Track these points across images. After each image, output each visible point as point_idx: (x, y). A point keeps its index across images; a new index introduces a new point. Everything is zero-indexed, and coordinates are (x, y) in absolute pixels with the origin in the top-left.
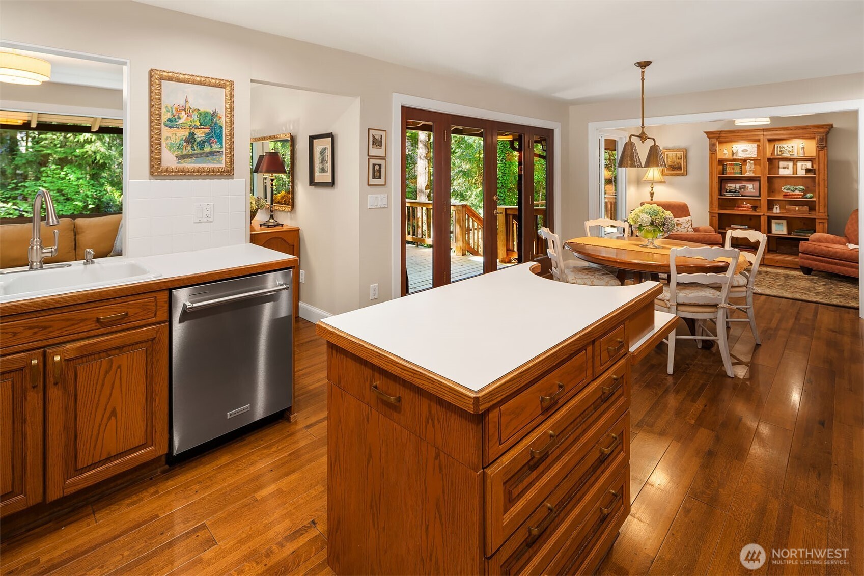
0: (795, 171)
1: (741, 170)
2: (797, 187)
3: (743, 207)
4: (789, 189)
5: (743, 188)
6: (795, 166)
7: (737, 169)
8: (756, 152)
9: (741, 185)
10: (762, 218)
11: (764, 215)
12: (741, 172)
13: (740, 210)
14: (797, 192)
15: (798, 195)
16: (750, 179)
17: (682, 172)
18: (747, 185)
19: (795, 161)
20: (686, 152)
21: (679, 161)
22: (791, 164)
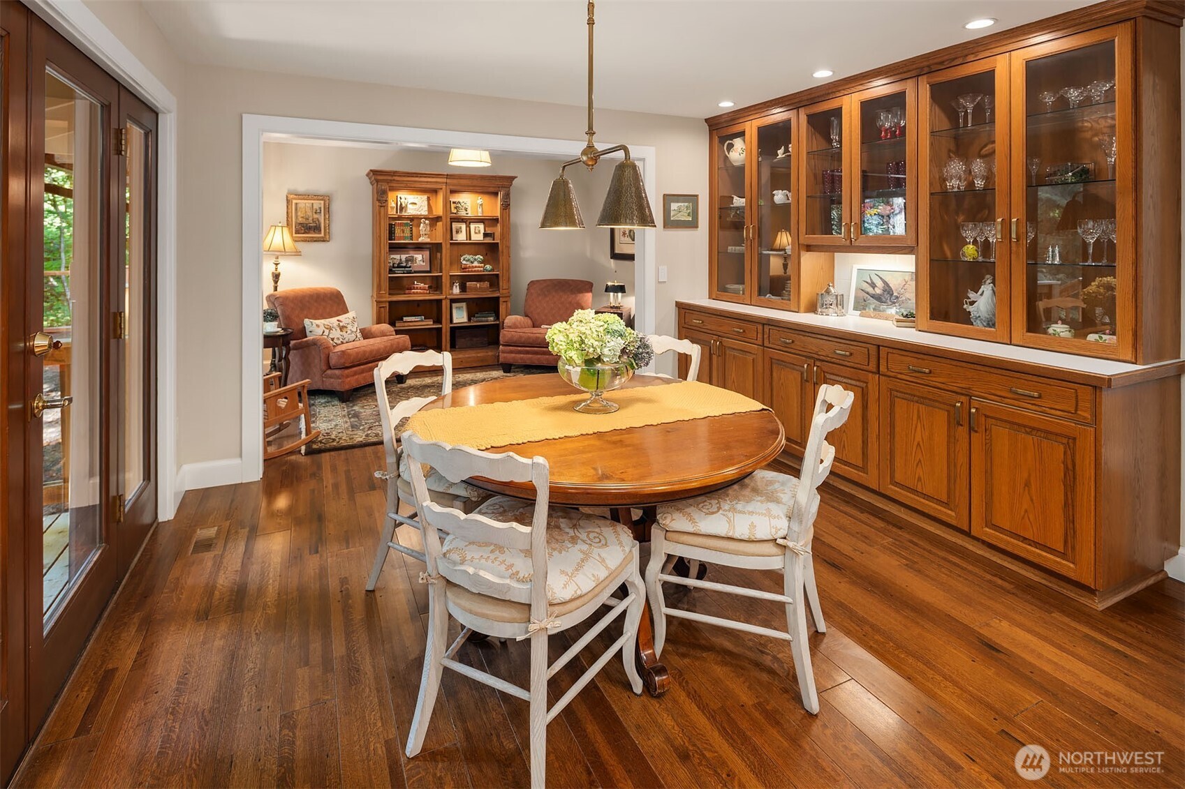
0: (469, 236)
1: (412, 234)
2: (477, 257)
3: (417, 288)
4: (468, 260)
5: (410, 260)
6: (468, 229)
7: (407, 233)
8: (426, 208)
9: (407, 256)
10: (444, 302)
11: (446, 298)
12: (412, 236)
13: (414, 293)
14: (476, 264)
15: (479, 267)
16: (419, 247)
17: (322, 235)
18: (415, 256)
19: (468, 223)
20: (327, 199)
21: (315, 216)
22: (463, 226)
